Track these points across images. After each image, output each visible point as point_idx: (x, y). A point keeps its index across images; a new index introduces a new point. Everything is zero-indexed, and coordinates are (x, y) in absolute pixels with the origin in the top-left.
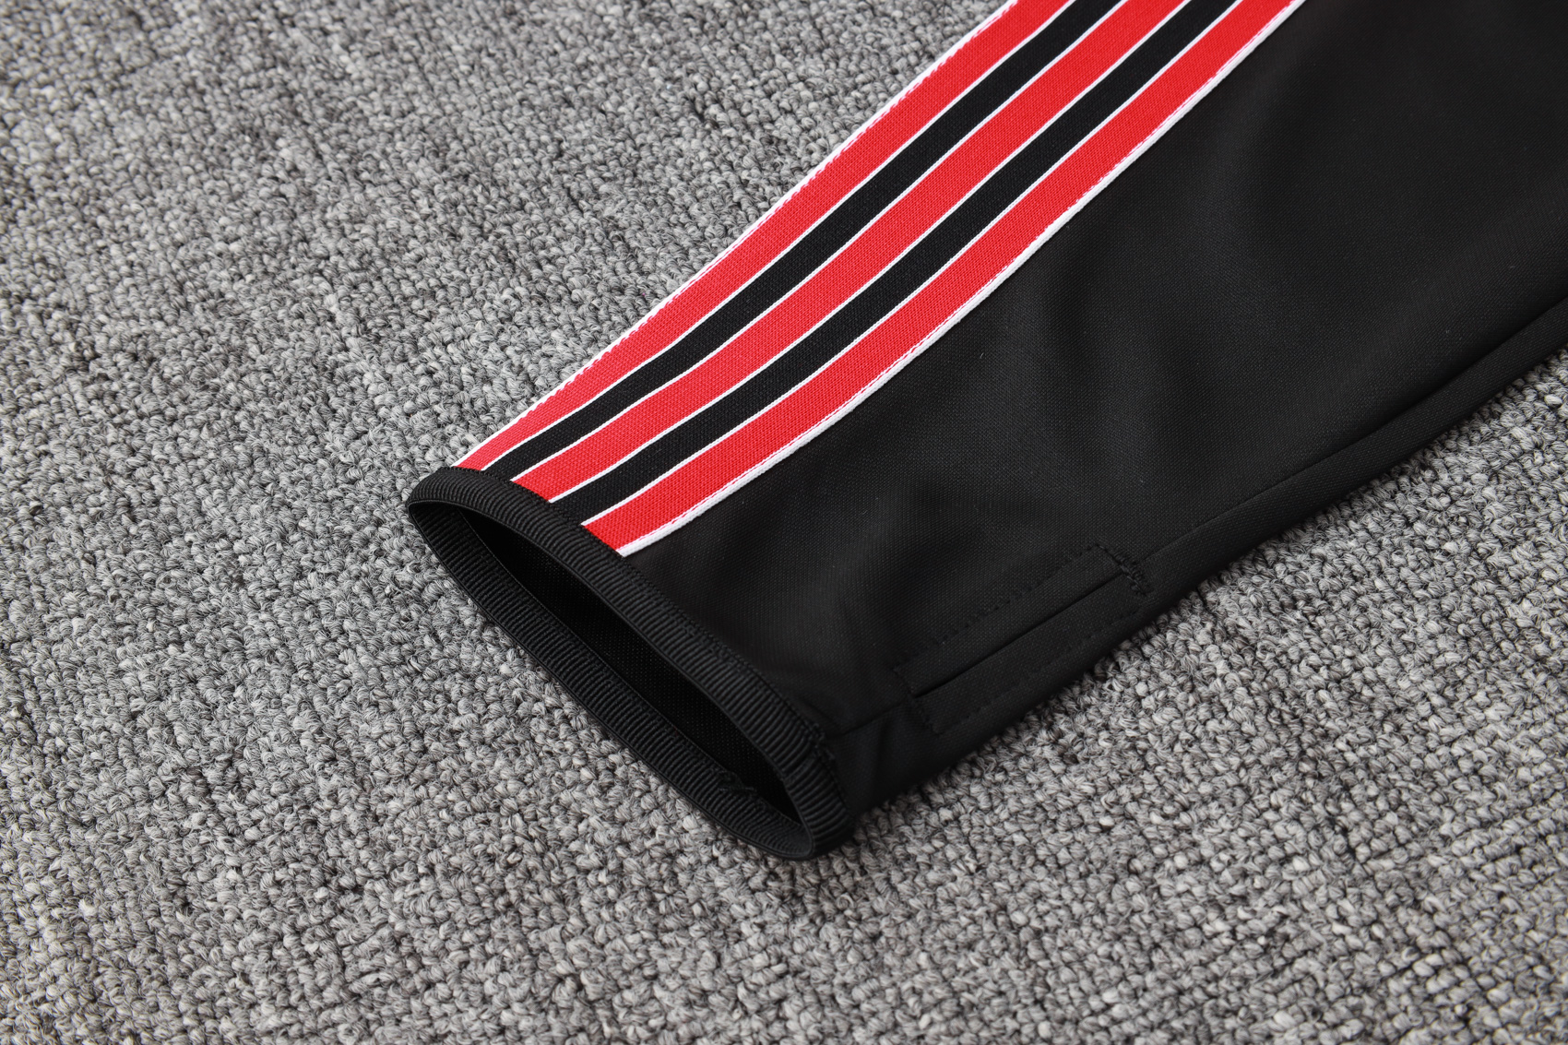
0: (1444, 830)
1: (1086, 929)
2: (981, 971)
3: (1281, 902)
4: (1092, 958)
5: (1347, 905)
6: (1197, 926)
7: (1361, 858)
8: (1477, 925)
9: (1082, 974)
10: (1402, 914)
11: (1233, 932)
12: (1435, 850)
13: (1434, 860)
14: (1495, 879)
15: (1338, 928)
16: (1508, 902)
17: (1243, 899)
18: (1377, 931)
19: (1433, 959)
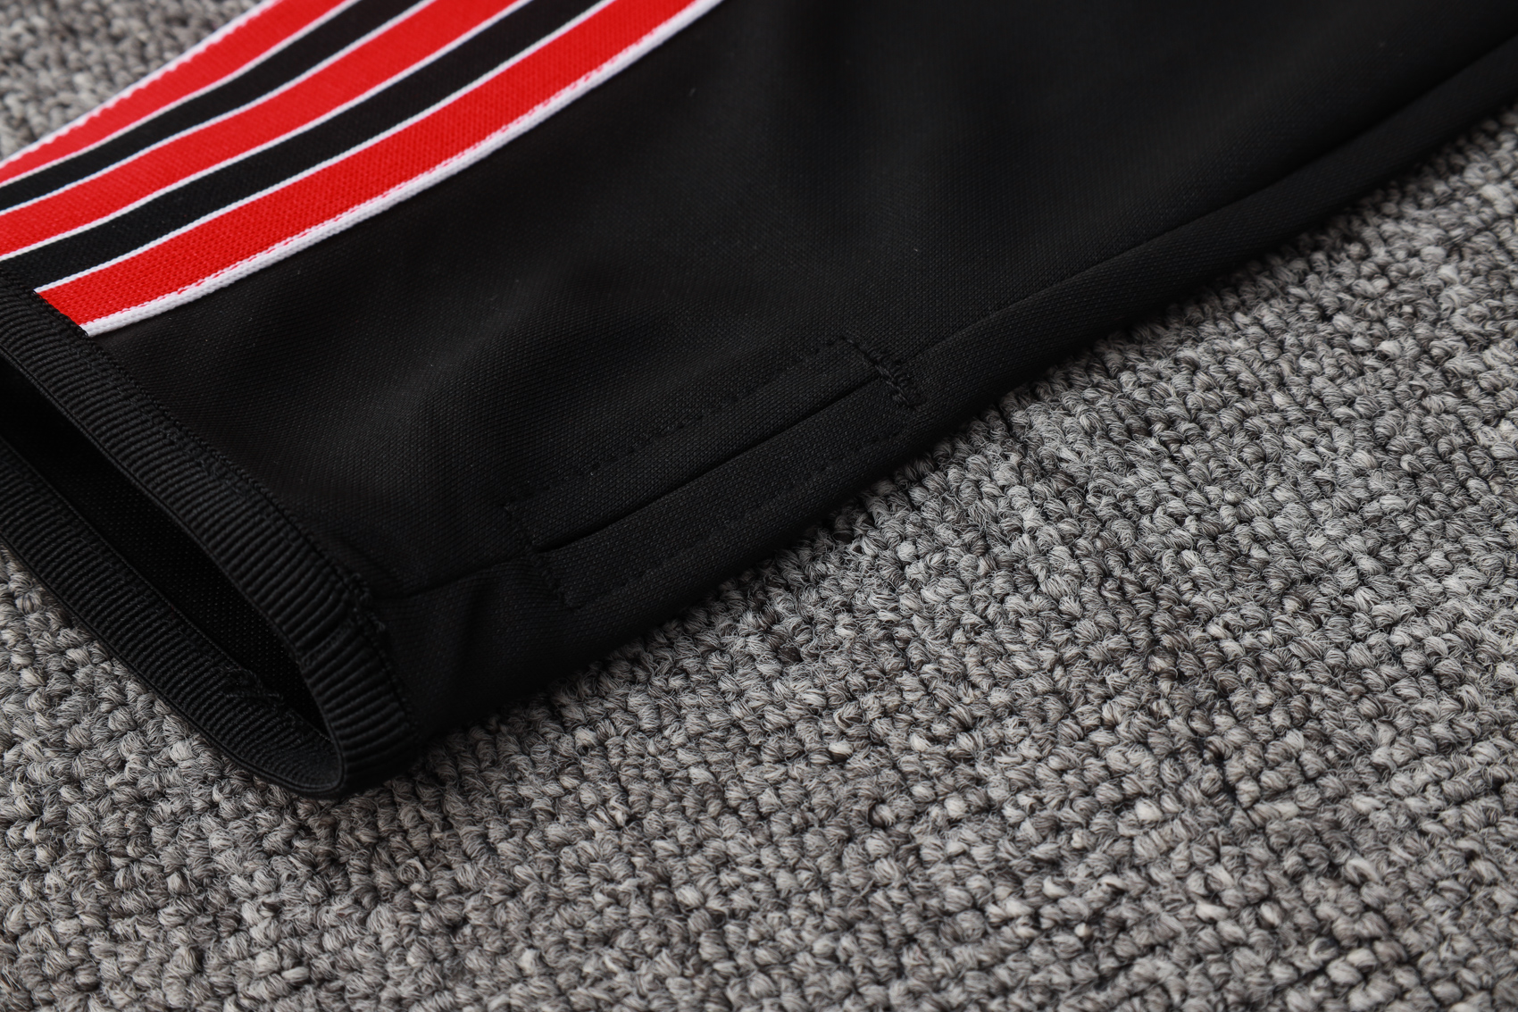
0: (1379, 756)
1: (796, 913)
2: (622, 978)
3: (1115, 870)
4: (803, 957)
5: (1220, 873)
6: (978, 908)
7: (1245, 799)
8: (1432, 903)
9: (784, 983)
10: (1310, 886)
11: (1035, 917)
12: (1364, 787)
13: (1362, 803)
14: (1461, 831)
15: (1206, 910)
16: (1481, 866)
17: (1054, 865)
18: (1268, 912)
19: (1360, 956)
